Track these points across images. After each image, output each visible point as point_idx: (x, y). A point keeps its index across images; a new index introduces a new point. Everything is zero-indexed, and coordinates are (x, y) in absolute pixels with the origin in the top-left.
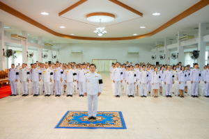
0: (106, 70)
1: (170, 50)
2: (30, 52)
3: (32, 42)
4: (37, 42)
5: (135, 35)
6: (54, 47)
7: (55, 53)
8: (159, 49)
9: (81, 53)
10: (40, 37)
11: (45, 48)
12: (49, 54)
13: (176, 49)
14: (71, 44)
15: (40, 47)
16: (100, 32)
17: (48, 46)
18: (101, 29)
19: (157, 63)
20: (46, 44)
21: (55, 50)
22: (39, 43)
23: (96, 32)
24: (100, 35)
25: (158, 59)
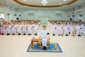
0: (45, 22)
1: (78, 12)
2: (8, 13)
3: (9, 7)
4: (11, 7)
5: (60, 4)
6: (20, 10)
7: (20, 14)
8: (72, 12)
9: (33, 14)
10: (13, 5)
11: (15, 11)
12: (17, 14)
13: (81, 12)
14: (28, 9)
15: (13, 10)
17: (17, 10)
19: (71, 19)
20: (16, 9)
21: (20, 12)
22: (12, 8)
23: (42, 3)
24: (44, 4)
25: (71, 17)
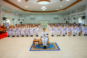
0: (45, 25)
1: (72, 16)
2: (13, 18)
3: (13, 14)
4: (15, 14)
5: (57, 10)
6: (23, 16)
7: (23, 18)
8: (67, 16)
9: (34, 18)
10: (17, 12)
11: (19, 16)
12: (21, 19)
13: (75, 15)
14: (30, 15)
15: (17, 16)
16: (44, 9)
17: (20, 15)
18: (44, 7)
19: (67, 22)
20: (19, 15)
21: (23, 17)
22: (17, 14)
24: (44, 10)
25: (67, 20)
